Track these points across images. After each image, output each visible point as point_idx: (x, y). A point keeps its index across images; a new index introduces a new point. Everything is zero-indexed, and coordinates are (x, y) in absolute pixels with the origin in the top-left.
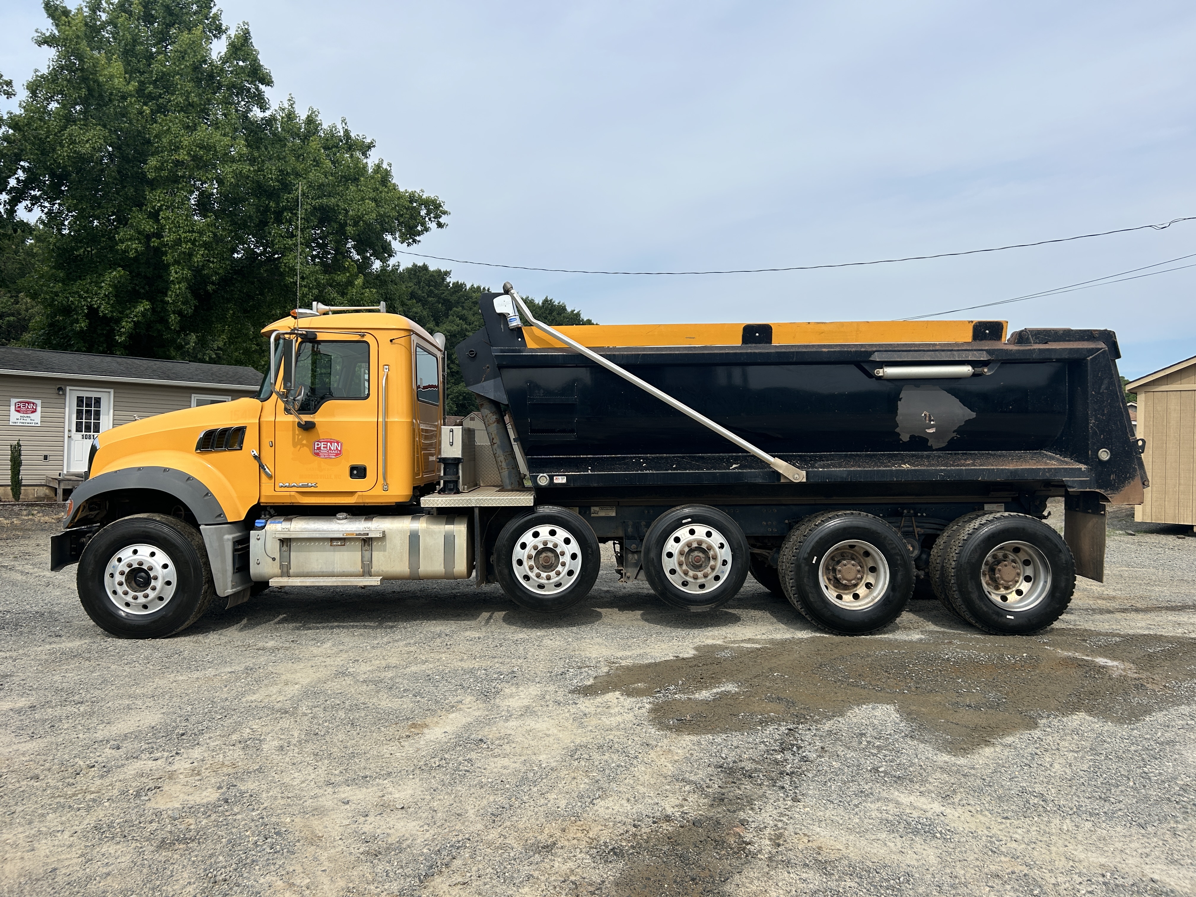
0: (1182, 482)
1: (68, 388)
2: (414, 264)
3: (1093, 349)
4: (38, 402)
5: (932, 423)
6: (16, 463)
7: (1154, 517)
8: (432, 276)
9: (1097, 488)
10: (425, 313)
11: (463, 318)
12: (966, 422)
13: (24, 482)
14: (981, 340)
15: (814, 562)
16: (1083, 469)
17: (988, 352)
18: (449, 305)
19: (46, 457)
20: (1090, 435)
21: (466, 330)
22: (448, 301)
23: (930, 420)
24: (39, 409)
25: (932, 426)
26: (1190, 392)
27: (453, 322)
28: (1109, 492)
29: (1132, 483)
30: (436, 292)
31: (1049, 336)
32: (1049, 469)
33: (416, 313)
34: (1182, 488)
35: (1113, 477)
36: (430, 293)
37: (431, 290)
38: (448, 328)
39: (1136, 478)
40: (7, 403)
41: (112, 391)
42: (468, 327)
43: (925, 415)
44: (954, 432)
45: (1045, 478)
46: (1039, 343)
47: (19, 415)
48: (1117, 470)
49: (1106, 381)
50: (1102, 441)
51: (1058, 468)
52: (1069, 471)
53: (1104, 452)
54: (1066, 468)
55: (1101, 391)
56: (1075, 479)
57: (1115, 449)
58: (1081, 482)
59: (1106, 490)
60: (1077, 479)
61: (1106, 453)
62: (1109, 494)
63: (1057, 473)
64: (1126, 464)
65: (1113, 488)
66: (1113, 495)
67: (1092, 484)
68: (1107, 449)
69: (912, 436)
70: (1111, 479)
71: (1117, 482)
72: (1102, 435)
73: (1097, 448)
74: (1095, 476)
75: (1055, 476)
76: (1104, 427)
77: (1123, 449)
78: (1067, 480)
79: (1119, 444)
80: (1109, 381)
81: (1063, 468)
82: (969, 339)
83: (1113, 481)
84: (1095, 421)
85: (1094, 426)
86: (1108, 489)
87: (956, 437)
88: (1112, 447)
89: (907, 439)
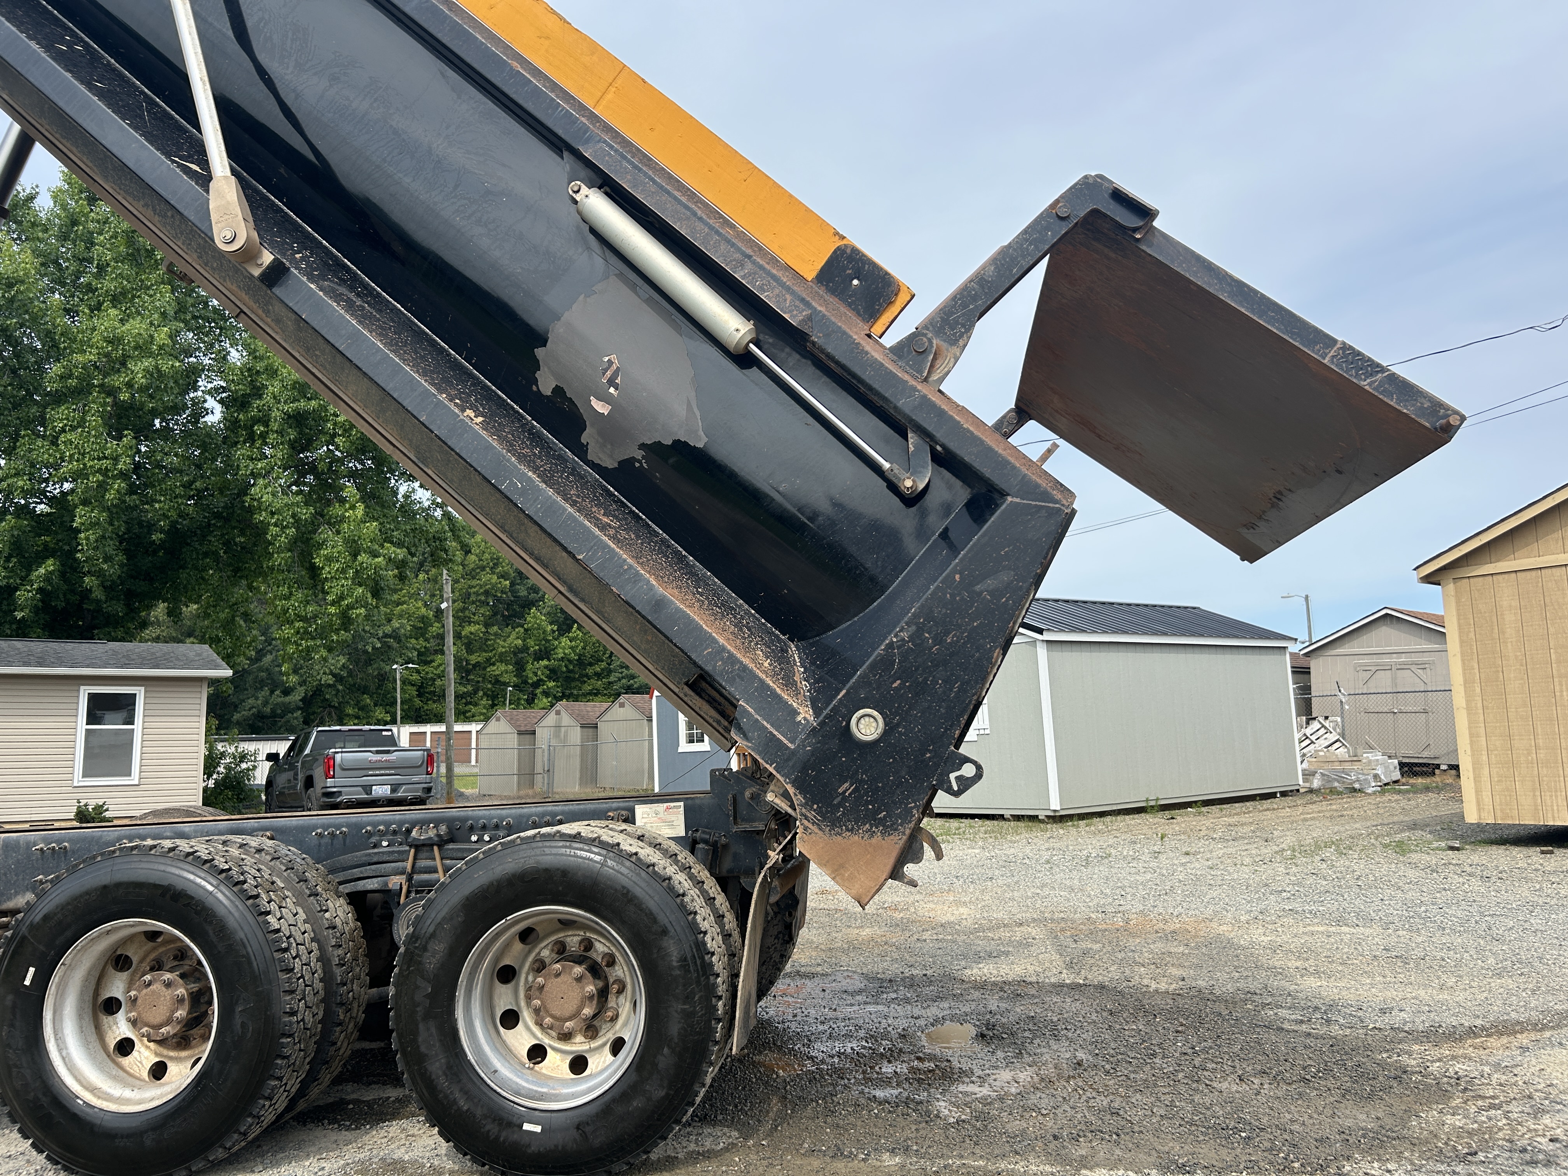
0: (1540, 742)
3: (1037, 486)
5: (612, 390)
7: (1499, 814)
9: (794, 783)
12: (680, 441)
14: (833, 293)
15: (27, 982)
16: (799, 718)
20: (874, 658)
23: (611, 382)
25: (604, 398)
26: (1534, 573)
28: (810, 814)
29: (877, 839)
32: (731, 655)
34: (1542, 755)
35: (846, 788)
43: (610, 362)
44: (642, 446)
45: (709, 668)
48: (866, 782)
49: (1005, 577)
50: (889, 692)
51: (751, 671)
52: (769, 696)
53: (872, 720)
54: (768, 686)
55: (978, 588)
56: (765, 723)
57: (900, 733)
58: (771, 741)
59: (806, 804)
60: (769, 726)
61: (874, 724)
62: (806, 818)
63: (742, 679)
64: (898, 787)
65: (827, 812)
66: (815, 828)
67: (791, 764)
68: (884, 719)
69: (558, 391)
70: (840, 790)
71: (845, 808)
72: (898, 682)
73: (866, 698)
74: (813, 755)
75: (732, 681)
76: (917, 669)
77: (919, 750)
78: (746, 711)
79: (919, 731)
80: (1012, 581)
81: (762, 681)
82: (810, 272)
83: (839, 799)
84: (911, 638)
85: (899, 647)
86: (815, 806)
87: (640, 462)
88: (898, 725)
89: (547, 390)
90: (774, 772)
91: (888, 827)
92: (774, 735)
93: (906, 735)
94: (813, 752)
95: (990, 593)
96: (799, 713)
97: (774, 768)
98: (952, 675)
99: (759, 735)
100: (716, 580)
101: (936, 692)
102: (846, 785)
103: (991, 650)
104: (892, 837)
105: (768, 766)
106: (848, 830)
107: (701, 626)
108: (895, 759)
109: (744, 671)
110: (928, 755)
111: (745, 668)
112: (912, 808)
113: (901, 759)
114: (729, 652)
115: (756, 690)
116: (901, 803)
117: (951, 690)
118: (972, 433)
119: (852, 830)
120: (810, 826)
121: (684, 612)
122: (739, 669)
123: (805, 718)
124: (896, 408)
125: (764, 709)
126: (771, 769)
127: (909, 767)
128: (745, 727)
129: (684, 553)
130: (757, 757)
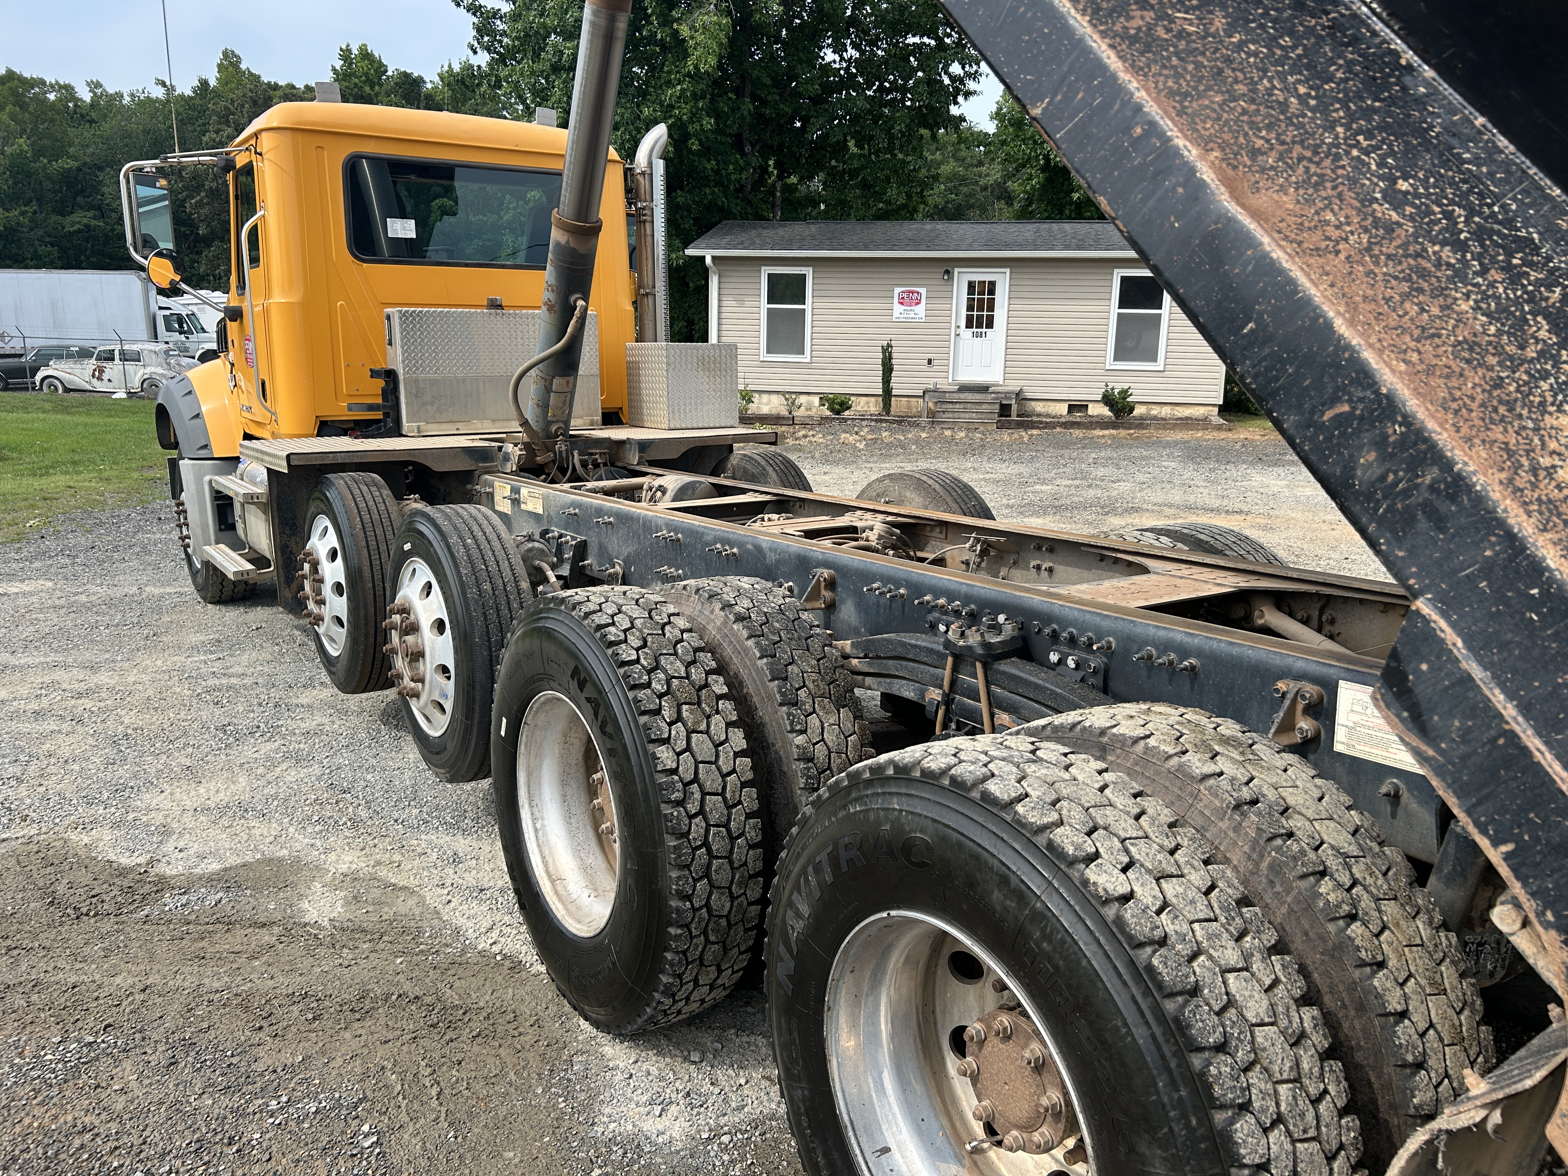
1: (956, 270)
4: (923, 291)
6: (888, 369)
13: (894, 392)
15: (503, 733)
19: (930, 362)
24: (923, 301)
40: (889, 294)
41: (1008, 271)
47: (902, 308)
51: (1479, 500)
52: (1533, 604)
56: (1498, 698)
60: (1509, 711)
63: (1439, 522)
90: (1504, 871)
92: (1525, 751)
97: (1507, 857)
99: (1465, 733)
100: (1502, 142)
105: (1484, 843)
107: (1329, 325)
109: (1453, 498)
114: (1408, 420)
115: (1487, 569)
121: (1282, 272)
122: (1432, 488)
125: (1504, 646)
126: (1495, 855)
128: (1423, 692)
129: (1409, 56)
130: (1452, 803)
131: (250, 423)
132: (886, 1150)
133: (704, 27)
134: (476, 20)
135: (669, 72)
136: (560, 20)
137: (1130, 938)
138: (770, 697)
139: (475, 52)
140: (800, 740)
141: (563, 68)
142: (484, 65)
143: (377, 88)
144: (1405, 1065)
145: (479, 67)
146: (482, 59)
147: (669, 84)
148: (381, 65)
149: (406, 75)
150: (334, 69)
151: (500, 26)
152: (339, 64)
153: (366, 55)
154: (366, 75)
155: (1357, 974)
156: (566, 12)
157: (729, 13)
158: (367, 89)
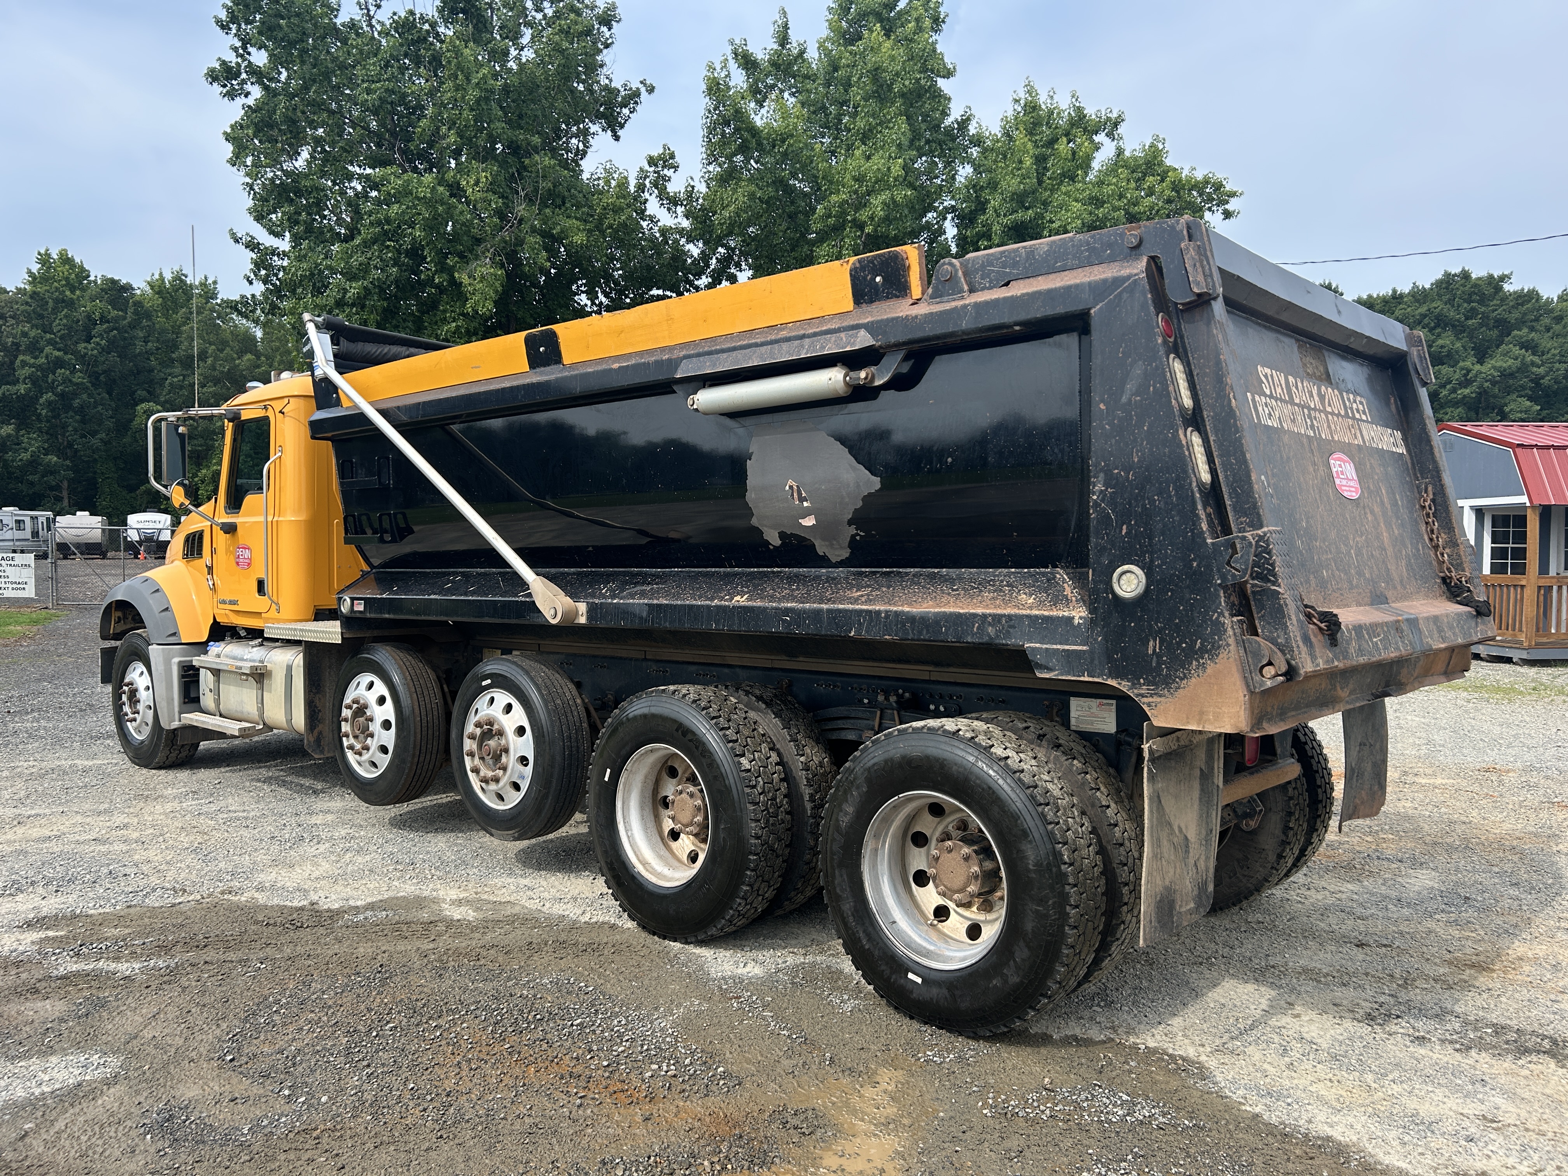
2: (1446, 272)
3: (1105, 281)
5: (805, 504)
8: (1475, 285)
9: (1111, 675)
10: (1458, 345)
11: (1526, 346)
12: (865, 499)
14: (871, 301)
15: (606, 779)
16: (1076, 621)
17: (870, 328)
18: (1504, 328)
20: (1093, 524)
21: (1533, 364)
22: (1505, 321)
23: (802, 499)
25: (806, 514)
27: (1505, 354)
28: (1144, 690)
29: (1211, 668)
30: (1483, 309)
31: (1015, 265)
32: (994, 616)
33: (1442, 347)
35: (1153, 646)
36: (1471, 314)
37: (1473, 309)
38: (1498, 364)
39: (1223, 655)
42: (1536, 359)
43: (791, 487)
44: (850, 523)
45: (985, 639)
46: (990, 288)
48: (1164, 628)
49: (1138, 371)
50: (1124, 542)
51: (1016, 615)
52: (1042, 623)
53: (1128, 575)
54: (1036, 616)
55: (1124, 399)
56: (1055, 647)
57: (1159, 566)
58: (1068, 656)
59: (1134, 684)
60: (1059, 647)
61: (1133, 576)
62: (1143, 696)
63: (1013, 627)
64: (1192, 611)
65: (1154, 678)
66: (1156, 699)
67: (1096, 662)
68: (1137, 565)
69: (782, 535)
70: (1150, 652)
71: (1165, 663)
72: (1124, 527)
73: (1110, 562)
74: (1107, 642)
75: (1008, 635)
76: (1130, 504)
77: (1185, 566)
78: (1033, 649)
79: (1172, 551)
80: (1146, 369)
81: (1028, 617)
82: (848, 304)
83: (1155, 659)
84: (1107, 485)
85: (1103, 500)
86: (1142, 681)
87: (857, 534)
88: (1152, 561)
89: (777, 542)
91: (1211, 650)
92: (1068, 650)
93: (1164, 563)
94: (1105, 639)
95: (1137, 394)
96: (1073, 618)
97: (1088, 676)
98: (1161, 483)
99: (1057, 659)
101: (1160, 509)
102: (1151, 643)
103: (1176, 435)
104: (1221, 656)
106: (1182, 679)
108: (1171, 590)
109: (1011, 620)
110: (1195, 564)
111: (1010, 617)
112: (1217, 618)
113: (1176, 585)
114: (990, 615)
115: (1030, 627)
116: (1205, 622)
117: (1171, 496)
118: (1027, 294)
119: (1185, 677)
120: (1151, 700)
122: (1006, 622)
123: (1081, 618)
124: (964, 332)
125: (1046, 636)
126: (1086, 679)
127: (1188, 587)
128: (1043, 662)
129: (936, 571)
131: (231, 614)
132: (894, 922)
133: (483, 277)
134: (254, 256)
135: (445, 311)
136: (347, 263)
137: (1011, 770)
138: (784, 738)
139: (251, 283)
140: (802, 759)
141: (347, 304)
142: (258, 294)
143: (78, 292)
144: (1110, 825)
145: (253, 296)
146: (258, 288)
147: (444, 321)
148: (82, 269)
149: (113, 282)
150: (30, 272)
151: (277, 261)
152: (35, 268)
153: (66, 260)
154: (67, 279)
155: (1090, 793)
156: (352, 257)
157: (502, 266)
158: (68, 293)
